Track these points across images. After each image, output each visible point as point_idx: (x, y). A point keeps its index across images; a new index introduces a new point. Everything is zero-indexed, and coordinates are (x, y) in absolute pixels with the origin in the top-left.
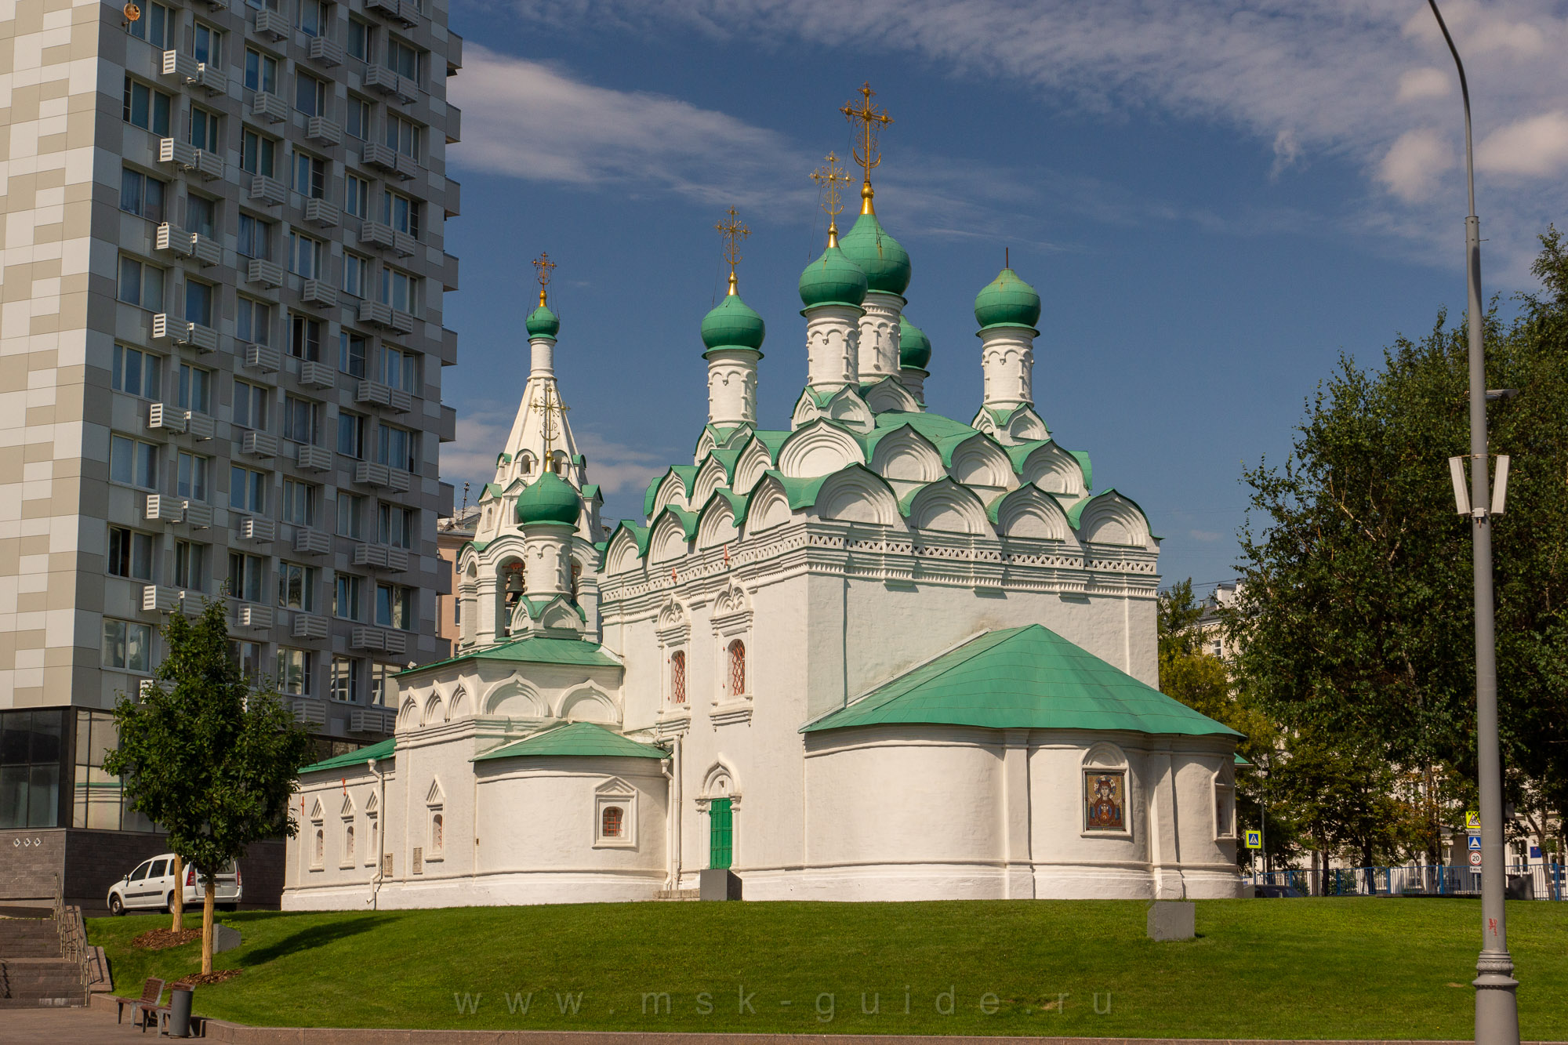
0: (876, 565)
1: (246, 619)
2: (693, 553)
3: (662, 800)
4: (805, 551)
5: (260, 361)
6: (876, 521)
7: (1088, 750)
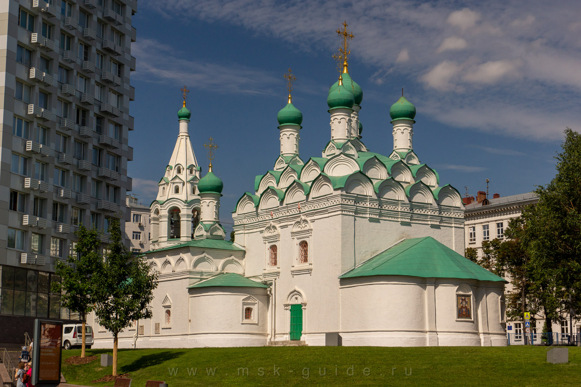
0: (366, 212)
1: (60, 229)
2: (282, 205)
3: (266, 305)
4: (340, 205)
5: (66, 125)
6: (365, 194)
7: (458, 287)
